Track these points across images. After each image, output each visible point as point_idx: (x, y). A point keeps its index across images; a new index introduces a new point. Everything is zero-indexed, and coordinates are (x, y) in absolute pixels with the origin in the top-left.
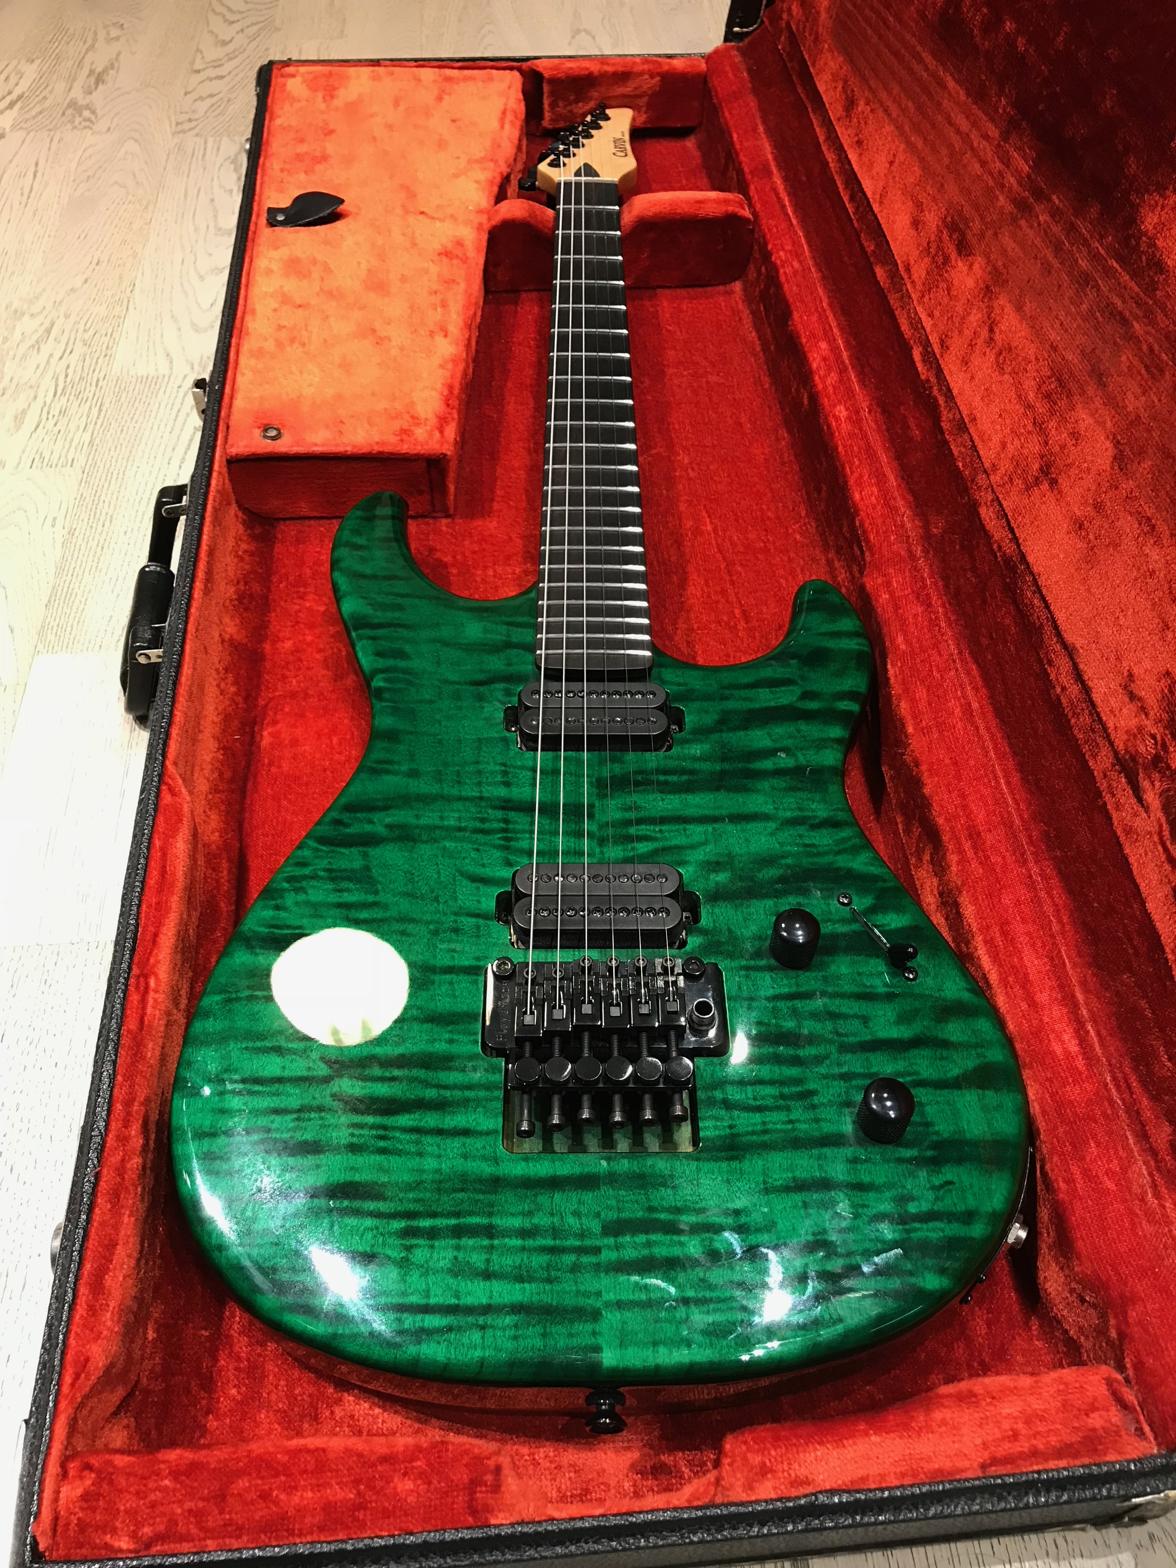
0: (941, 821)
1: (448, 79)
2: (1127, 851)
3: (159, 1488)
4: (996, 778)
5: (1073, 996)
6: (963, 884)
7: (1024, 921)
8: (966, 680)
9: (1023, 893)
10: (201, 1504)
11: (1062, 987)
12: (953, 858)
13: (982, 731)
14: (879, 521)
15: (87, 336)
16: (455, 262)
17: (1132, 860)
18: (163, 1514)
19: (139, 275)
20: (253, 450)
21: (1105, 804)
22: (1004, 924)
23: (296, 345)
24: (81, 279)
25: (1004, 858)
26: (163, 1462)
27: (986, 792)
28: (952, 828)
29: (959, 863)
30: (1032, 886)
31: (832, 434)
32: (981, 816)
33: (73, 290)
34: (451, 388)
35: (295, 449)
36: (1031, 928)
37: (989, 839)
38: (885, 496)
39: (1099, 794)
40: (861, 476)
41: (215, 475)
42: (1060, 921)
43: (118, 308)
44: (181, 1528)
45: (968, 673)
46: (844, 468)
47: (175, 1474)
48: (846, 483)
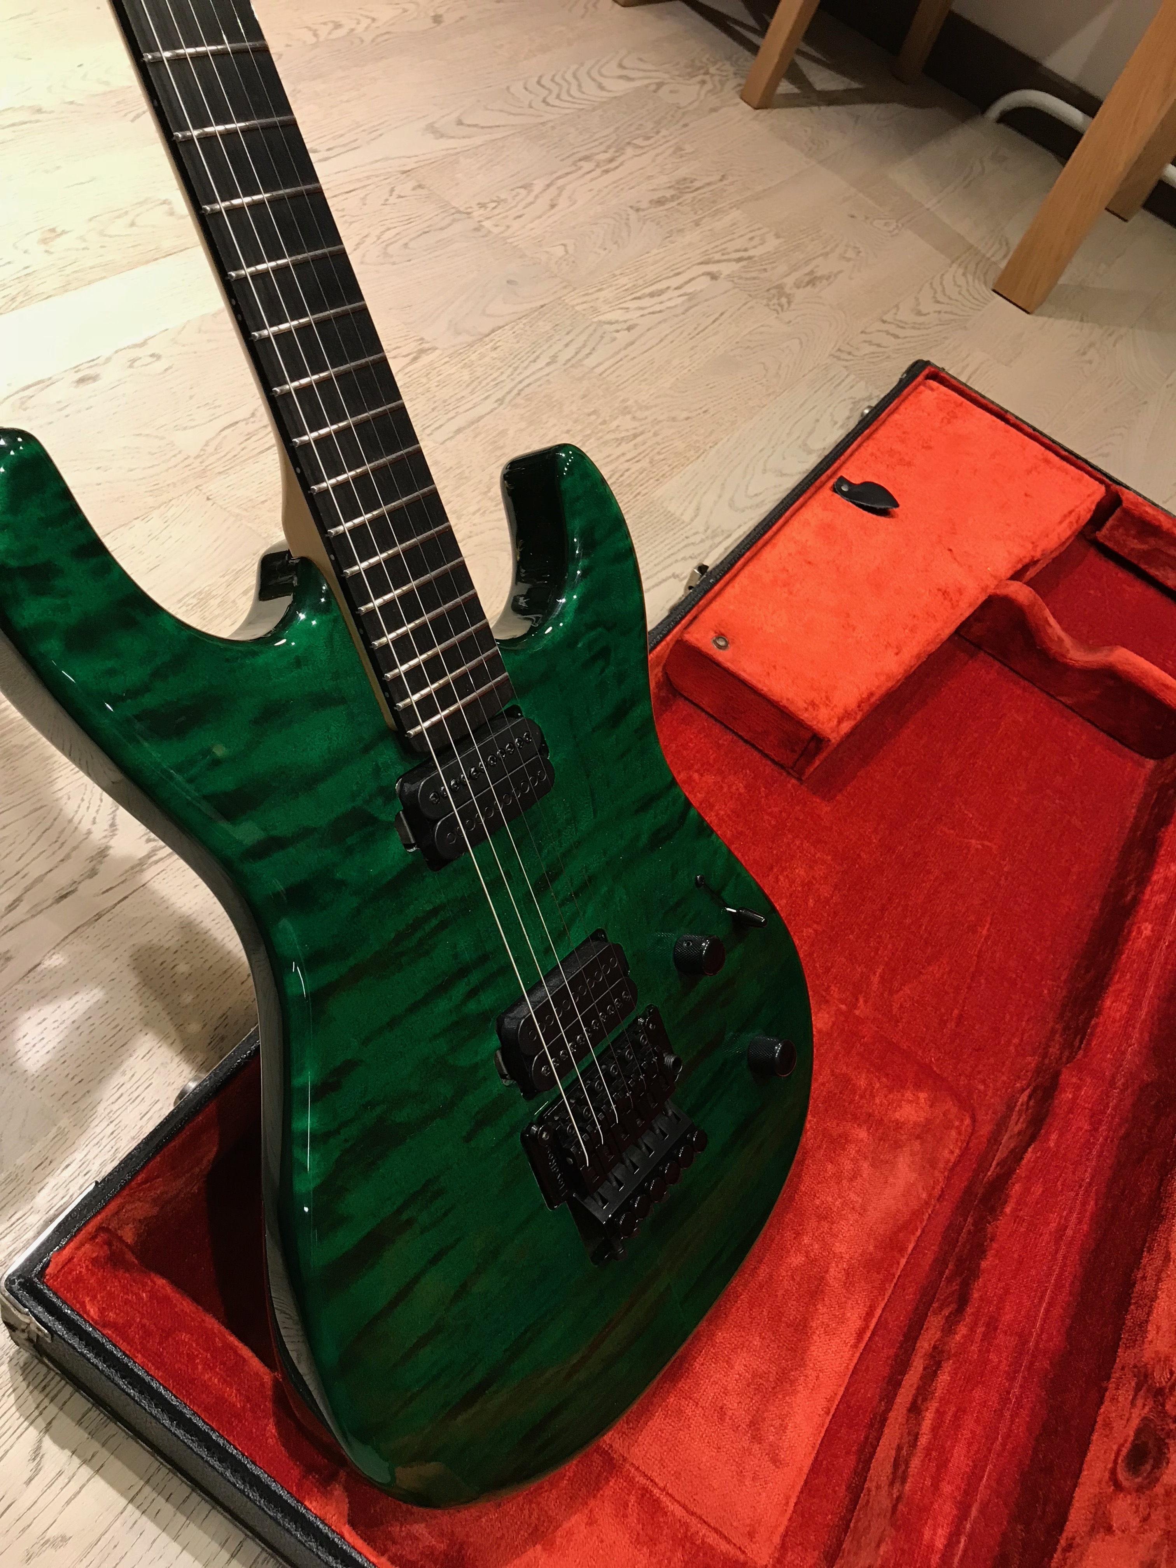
0: (976, 1295)
1: (1047, 461)
2: (1095, 1437)
3: (137, 1295)
4: (1042, 1298)
5: (970, 1506)
6: (955, 1355)
7: (977, 1421)
8: (1078, 1207)
9: (994, 1400)
10: (153, 1327)
11: (966, 1493)
12: (962, 1330)
13: (1060, 1256)
14: (1110, 1035)
15: (657, 458)
16: (946, 602)
17: (1092, 1447)
18: (127, 1314)
19: (725, 440)
20: (699, 645)
21: (1106, 1389)
22: (961, 1411)
23: (786, 590)
24: (685, 414)
25: (1000, 1361)
26: (152, 1281)
27: (1027, 1303)
28: (980, 1307)
29: (964, 1336)
30: (1004, 1400)
31: (1127, 941)
32: (1007, 1317)
33: (674, 419)
34: (871, 694)
35: (728, 665)
36: (979, 1430)
37: (1001, 1339)
38: (1129, 1019)
39: (1109, 1378)
40: (1122, 991)
41: (663, 643)
42: (1004, 1445)
43: (692, 452)
44: (131, 1332)
45: (1084, 1204)
46: (1114, 974)
47: (153, 1295)
48: (1108, 985)
